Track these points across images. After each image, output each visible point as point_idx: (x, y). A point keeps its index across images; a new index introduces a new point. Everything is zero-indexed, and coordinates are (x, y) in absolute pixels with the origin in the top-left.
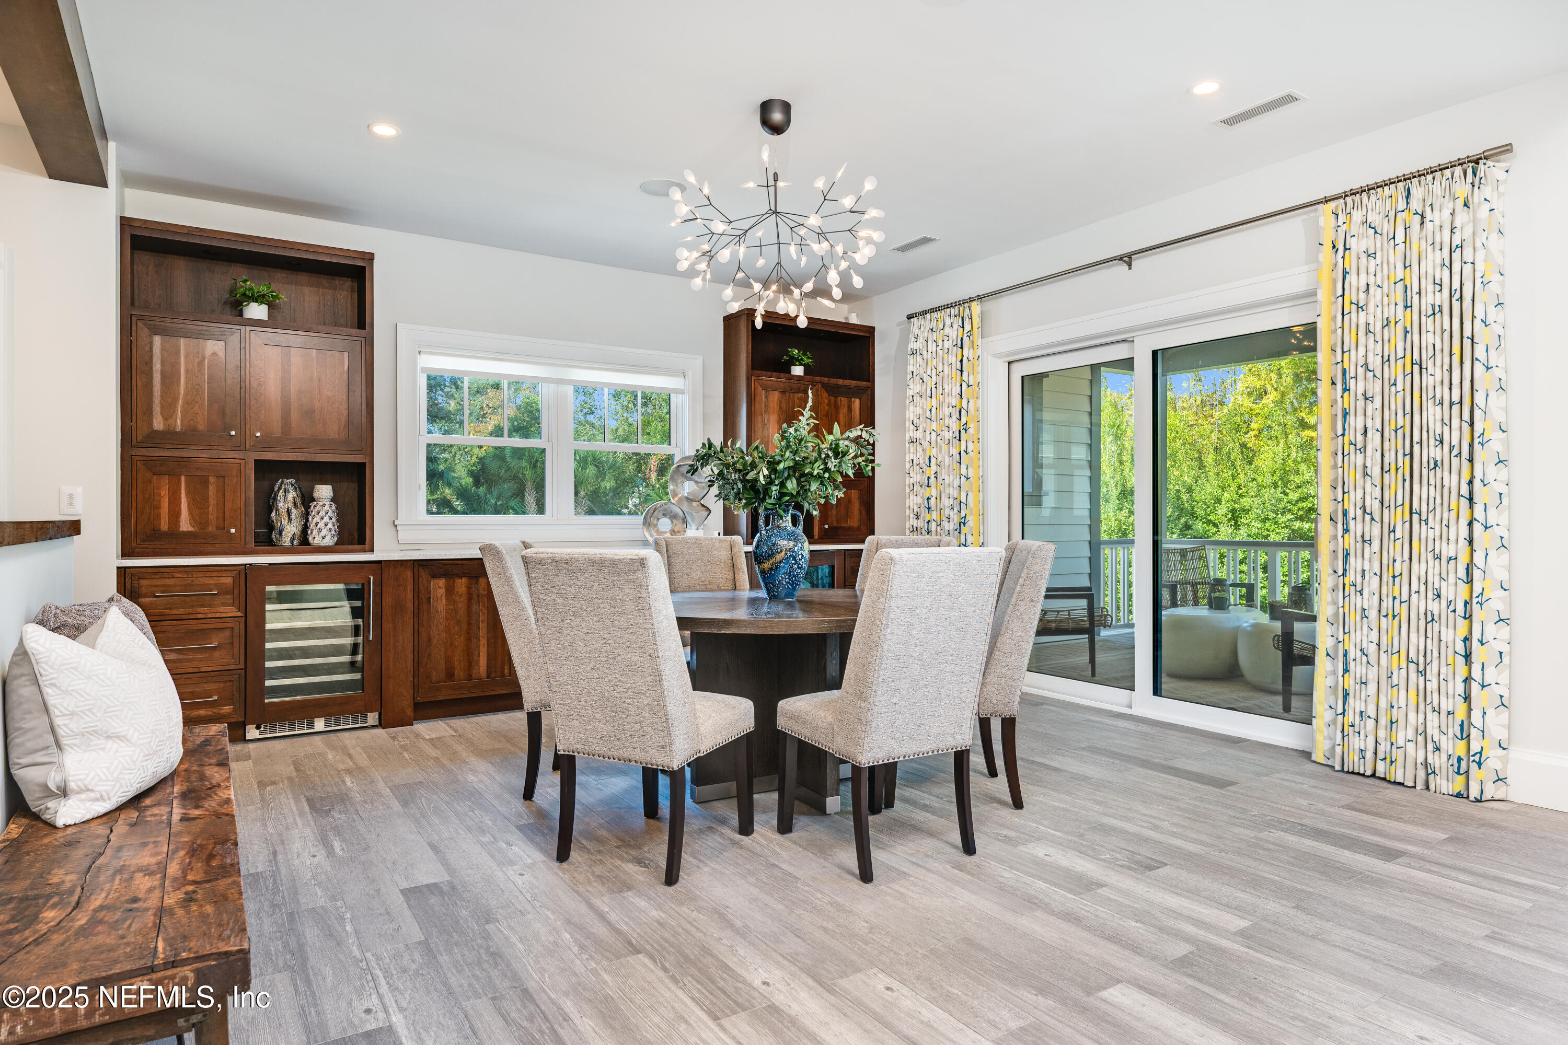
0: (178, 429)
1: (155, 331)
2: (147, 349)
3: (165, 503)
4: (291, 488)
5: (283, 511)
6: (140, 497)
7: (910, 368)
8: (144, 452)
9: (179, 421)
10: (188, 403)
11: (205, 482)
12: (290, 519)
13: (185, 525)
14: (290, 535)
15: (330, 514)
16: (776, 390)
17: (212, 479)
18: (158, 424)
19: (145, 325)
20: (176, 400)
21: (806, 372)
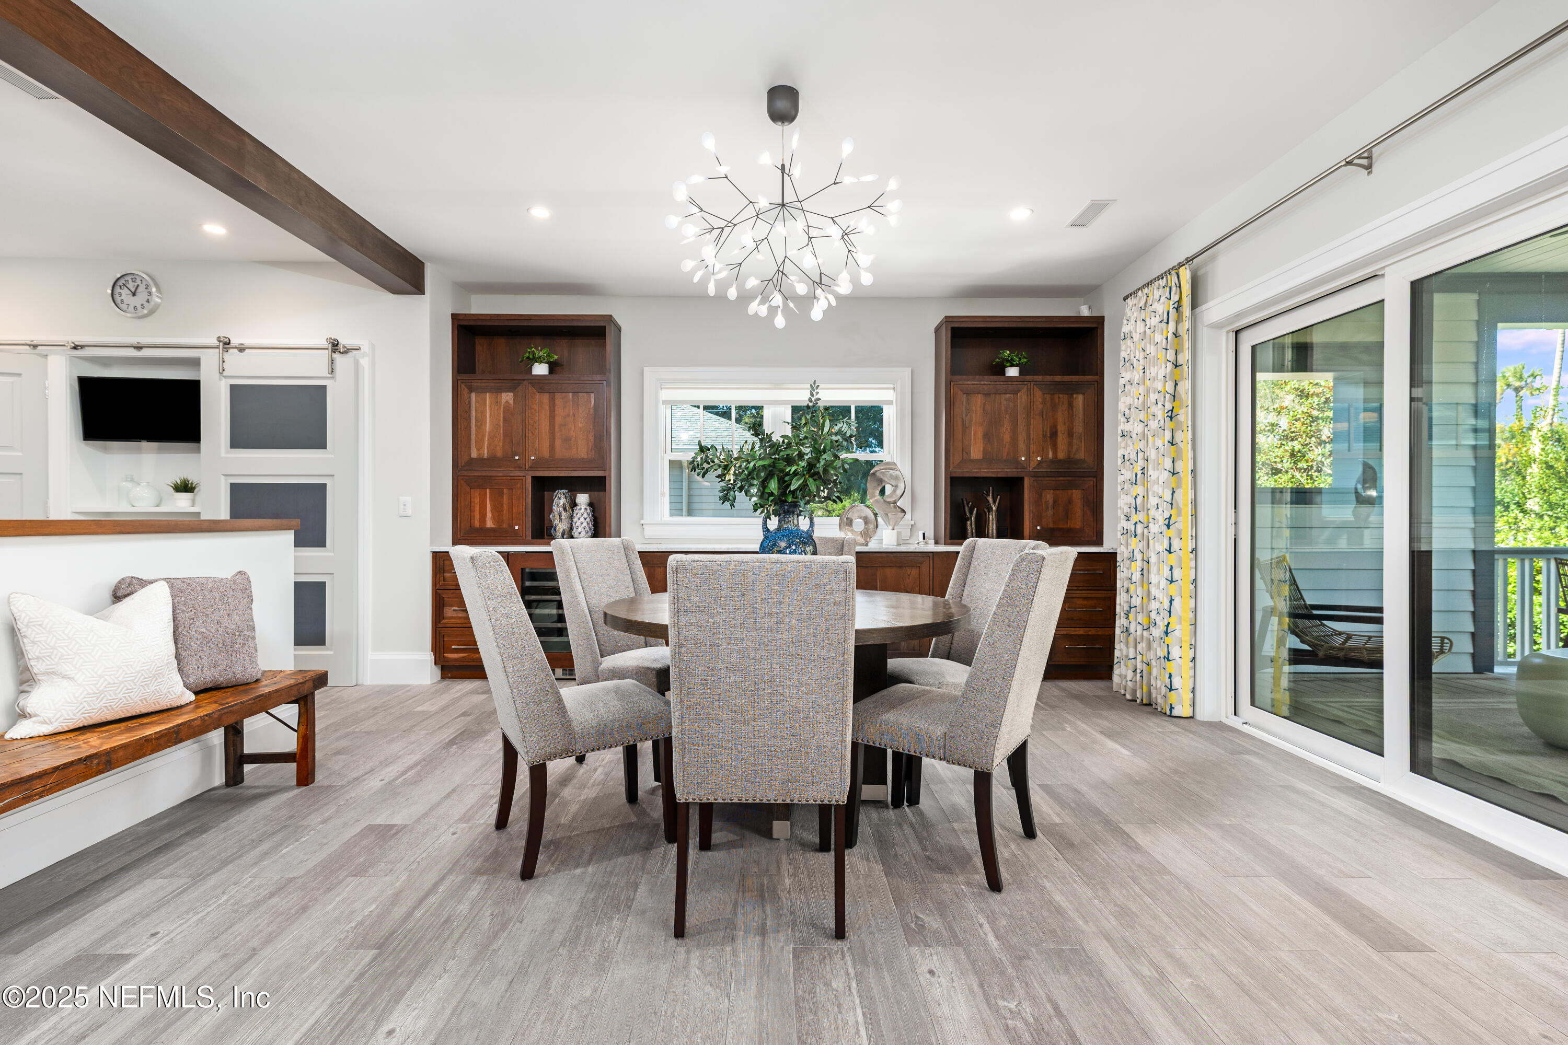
0: (485, 456)
1: (471, 390)
2: (467, 402)
3: (477, 508)
4: (563, 496)
5: (556, 513)
6: (463, 504)
7: (1123, 354)
8: (465, 473)
9: (486, 451)
10: (491, 438)
11: (501, 494)
12: (561, 520)
13: (490, 524)
14: (561, 531)
15: (585, 515)
16: (979, 393)
17: (505, 491)
18: (474, 454)
19: (466, 386)
20: (484, 436)
21: (1021, 373)
